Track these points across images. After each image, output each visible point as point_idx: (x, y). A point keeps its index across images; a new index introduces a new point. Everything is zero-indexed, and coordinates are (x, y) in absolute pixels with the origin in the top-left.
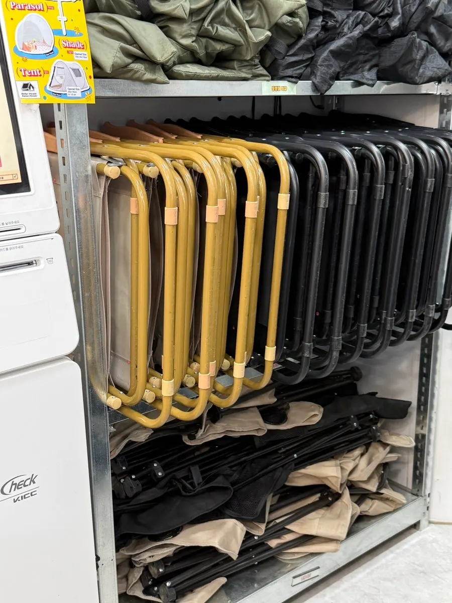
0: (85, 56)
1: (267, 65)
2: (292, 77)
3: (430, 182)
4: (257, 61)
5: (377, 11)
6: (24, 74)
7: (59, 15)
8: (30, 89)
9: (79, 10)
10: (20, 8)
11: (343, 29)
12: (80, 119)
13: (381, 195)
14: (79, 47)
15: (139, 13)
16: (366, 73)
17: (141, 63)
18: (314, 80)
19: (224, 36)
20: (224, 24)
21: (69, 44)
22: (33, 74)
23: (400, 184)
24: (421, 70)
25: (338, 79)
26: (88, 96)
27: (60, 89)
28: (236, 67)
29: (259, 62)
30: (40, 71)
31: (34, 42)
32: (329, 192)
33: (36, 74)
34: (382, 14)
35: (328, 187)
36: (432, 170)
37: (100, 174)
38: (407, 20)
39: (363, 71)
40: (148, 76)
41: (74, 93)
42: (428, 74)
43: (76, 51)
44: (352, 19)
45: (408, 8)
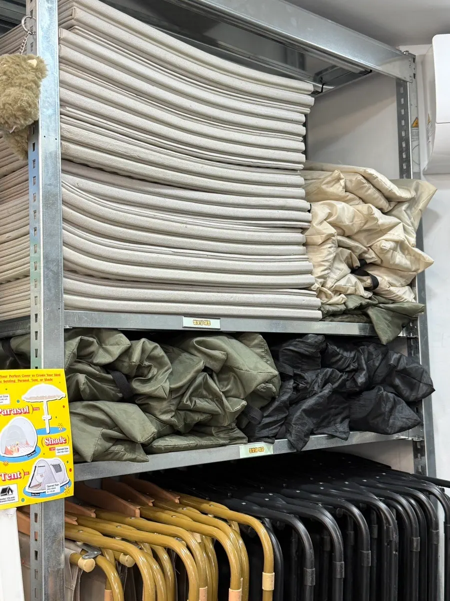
0: (67, 450)
1: (243, 427)
2: (268, 437)
3: (416, 540)
4: (234, 425)
5: (344, 366)
6: (3, 479)
7: (44, 415)
8: (8, 493)
9: (64, 407)
10: (6, 413)
11: (314, 388)
12: (57, 510)
13: (368, 563)
14: (61, 442)
15: (120, 395)
16: (338, 426)
17: (121, 445)
18: (290, 438)
19: (202, 408)
20: (202, 397)
21: (51, 441)
22: (13, 477)
23: (386, 544)
24: (391, 421)
25: (313, 433)
26: (67, 490)
27: (39, 489)
28: (213, 432)
29: (236, 425)
30: (20, 474)
31: (17, 445)
32: (315, 567)
33: (16, 477)
34: (348, 369)
35: (313, 563)
36: (416, 528)
37: (73, 564)
38: (372, 374)
39: (335, 424)
40: (129, 456)
41: (53, 490)
42: (398, 424)
43: (57, 447)
44: (321, 376)
45: (372, 363)
